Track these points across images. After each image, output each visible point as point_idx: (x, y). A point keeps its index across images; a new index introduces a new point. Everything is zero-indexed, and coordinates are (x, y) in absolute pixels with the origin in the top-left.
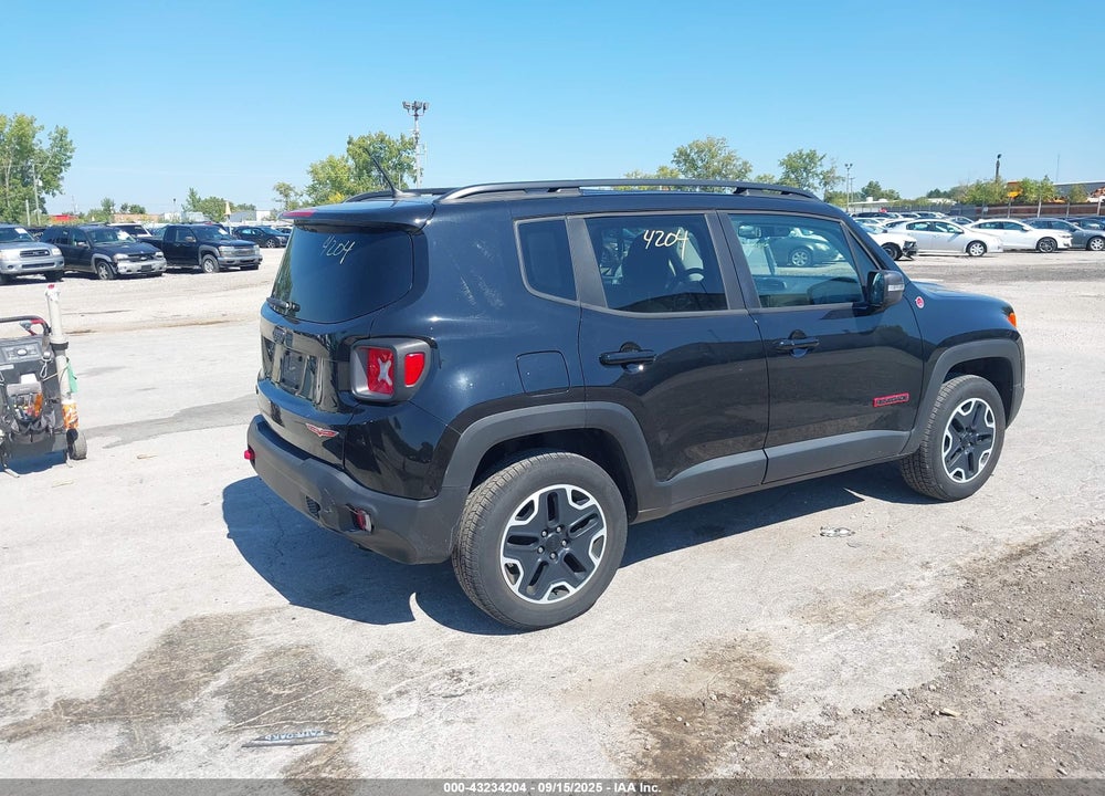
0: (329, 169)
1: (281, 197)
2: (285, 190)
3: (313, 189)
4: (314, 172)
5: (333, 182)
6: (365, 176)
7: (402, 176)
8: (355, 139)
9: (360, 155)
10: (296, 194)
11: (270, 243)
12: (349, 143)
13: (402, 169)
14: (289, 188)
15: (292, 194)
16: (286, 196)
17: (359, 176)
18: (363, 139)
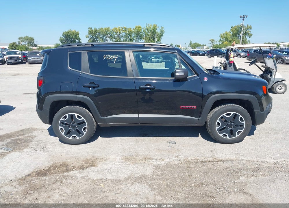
0: (225, 35)
1: (211, 43)
2: (212, 41)
3: (220, 40)
4: (221, 36)
5: (226, 38)
6: (235, 37)
7: (245, 37)
8: (233, 27)
9: (234, 31)
10: (215, 42)
11: (198, 55)
12: (231, 28)
13: (246, 35)
14: (214, 40)
15: (214, 42)
16: (212, 42)
17: (233, 37)
18: (236, 26)
